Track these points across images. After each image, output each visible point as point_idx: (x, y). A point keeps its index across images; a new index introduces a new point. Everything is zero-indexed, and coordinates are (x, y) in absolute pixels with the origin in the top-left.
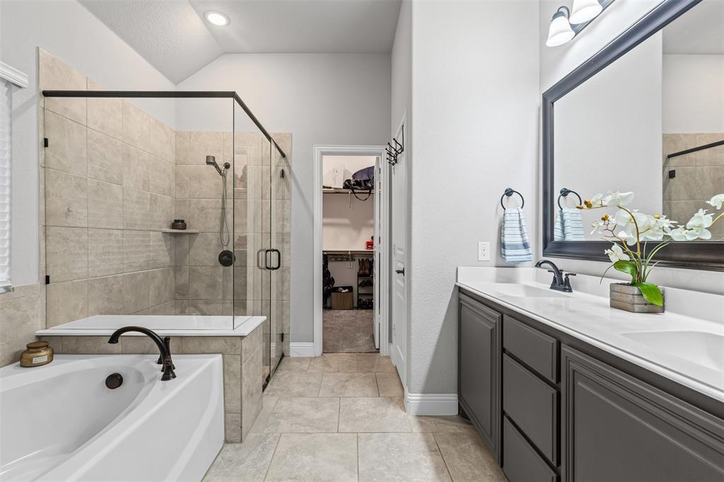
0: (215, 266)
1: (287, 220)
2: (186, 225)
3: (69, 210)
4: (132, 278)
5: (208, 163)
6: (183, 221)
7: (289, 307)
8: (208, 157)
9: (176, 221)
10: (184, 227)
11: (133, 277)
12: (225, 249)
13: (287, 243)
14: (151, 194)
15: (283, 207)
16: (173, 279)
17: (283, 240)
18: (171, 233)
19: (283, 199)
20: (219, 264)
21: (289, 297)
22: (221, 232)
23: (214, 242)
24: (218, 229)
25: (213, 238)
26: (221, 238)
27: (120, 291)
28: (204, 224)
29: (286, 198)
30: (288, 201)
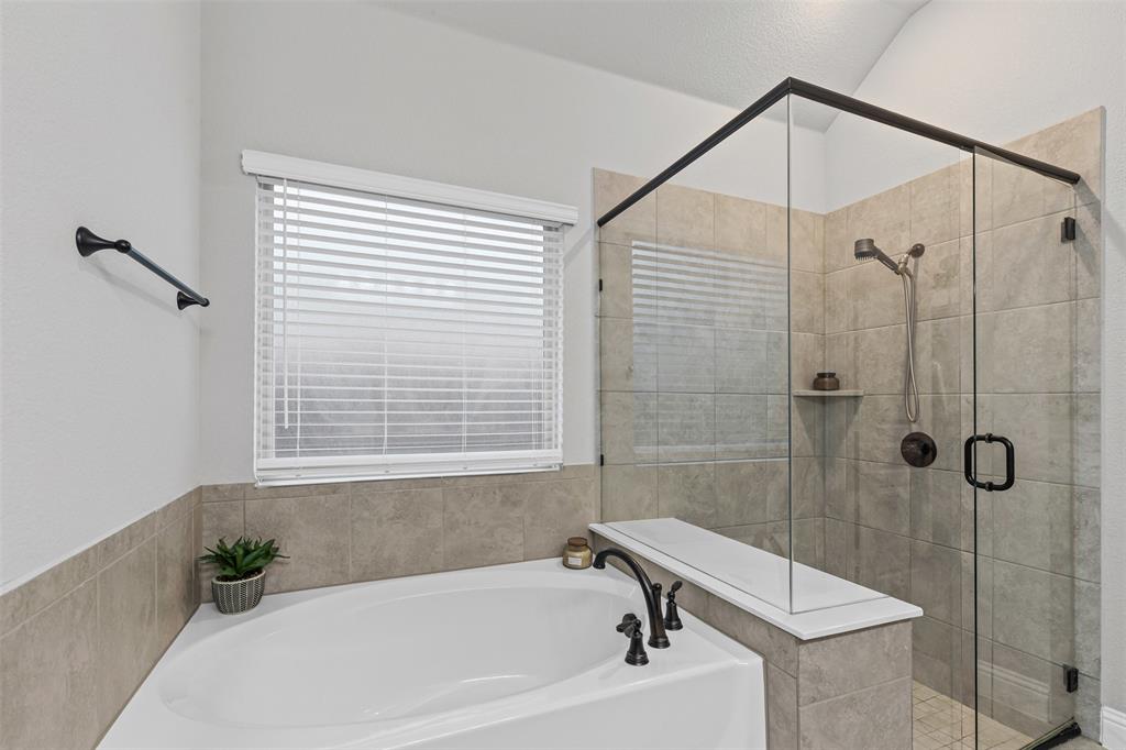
0: (893, 465)
1: (1087, 354)
2: (838, 382)
3: (631, 370)
4: (732, 470)
5: (860, 255)
6: (832, 375)
7: (1097, 602)
8: (858, 244)
9: (822, 376)
10: (836, 386)
11: (733, 468)
12: (915, 428)
13: (1087, 418)
14: (769, 334)
15: (1074, 321)
16: (819, 479)
17: (1073, 412)
18: (814, 397)
19: (1074, 297)
20: (903, 461)
21: (1098, 572)
22: (907, 392)
23: (893, 414)
24: (899, 386)
25: (888, 405)
26: (905, 407)
27: (710, 487)
28: (874, 378)
29: (1081, 293)
30: (1090, 302)
